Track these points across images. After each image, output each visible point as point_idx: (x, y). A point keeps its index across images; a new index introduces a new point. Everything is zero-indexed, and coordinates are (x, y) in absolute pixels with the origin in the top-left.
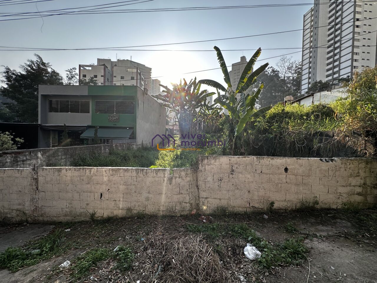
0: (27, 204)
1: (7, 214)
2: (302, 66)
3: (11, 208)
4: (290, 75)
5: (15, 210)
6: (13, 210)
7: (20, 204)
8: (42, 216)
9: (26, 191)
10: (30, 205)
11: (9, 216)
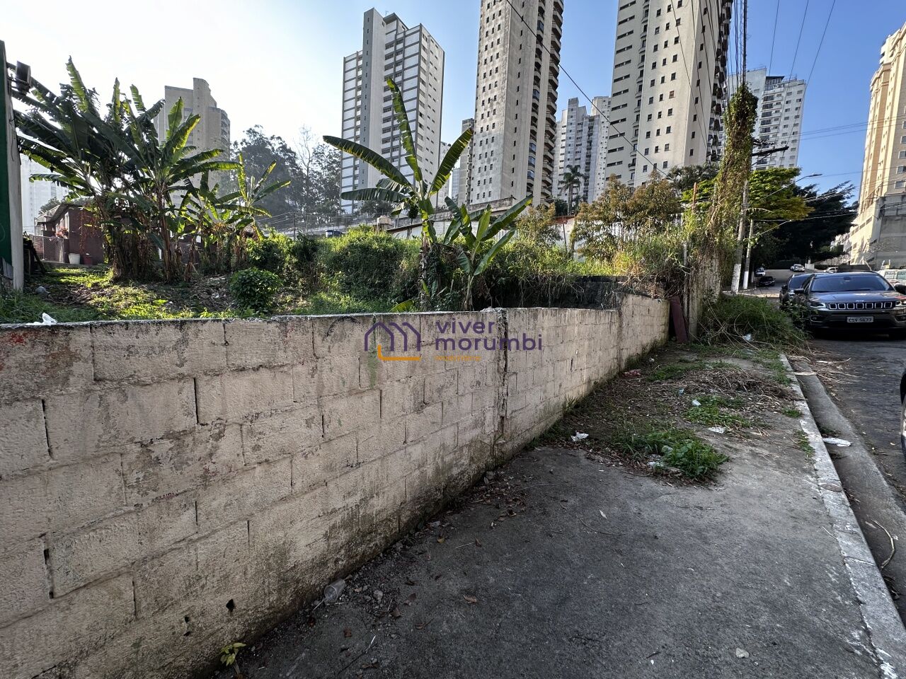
0: (489, 415)
1: (452, 467)
2: (343, 159)
3: (460, 444)
4: (319, 169)
5: (466, 446)
6: (461, 449)
7: (475, 427)
8: (512, 438)
9: (489, 382)
10: (494, 417)
11: (455, 471)
